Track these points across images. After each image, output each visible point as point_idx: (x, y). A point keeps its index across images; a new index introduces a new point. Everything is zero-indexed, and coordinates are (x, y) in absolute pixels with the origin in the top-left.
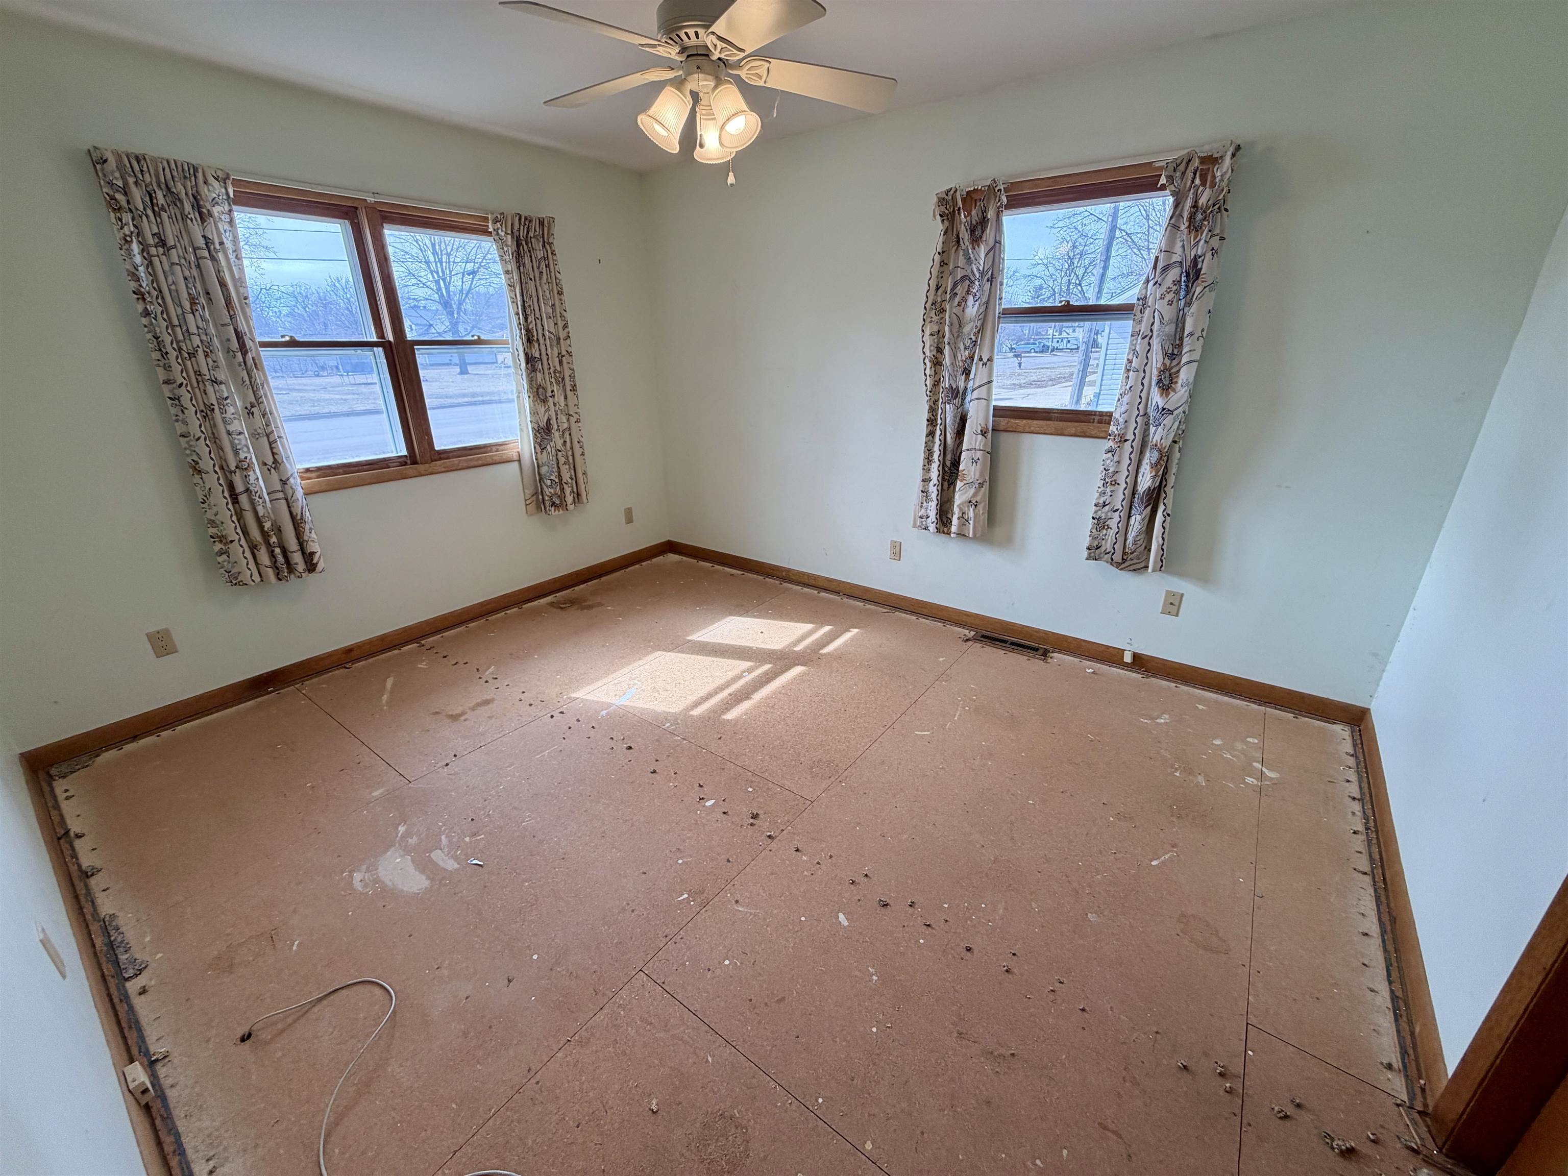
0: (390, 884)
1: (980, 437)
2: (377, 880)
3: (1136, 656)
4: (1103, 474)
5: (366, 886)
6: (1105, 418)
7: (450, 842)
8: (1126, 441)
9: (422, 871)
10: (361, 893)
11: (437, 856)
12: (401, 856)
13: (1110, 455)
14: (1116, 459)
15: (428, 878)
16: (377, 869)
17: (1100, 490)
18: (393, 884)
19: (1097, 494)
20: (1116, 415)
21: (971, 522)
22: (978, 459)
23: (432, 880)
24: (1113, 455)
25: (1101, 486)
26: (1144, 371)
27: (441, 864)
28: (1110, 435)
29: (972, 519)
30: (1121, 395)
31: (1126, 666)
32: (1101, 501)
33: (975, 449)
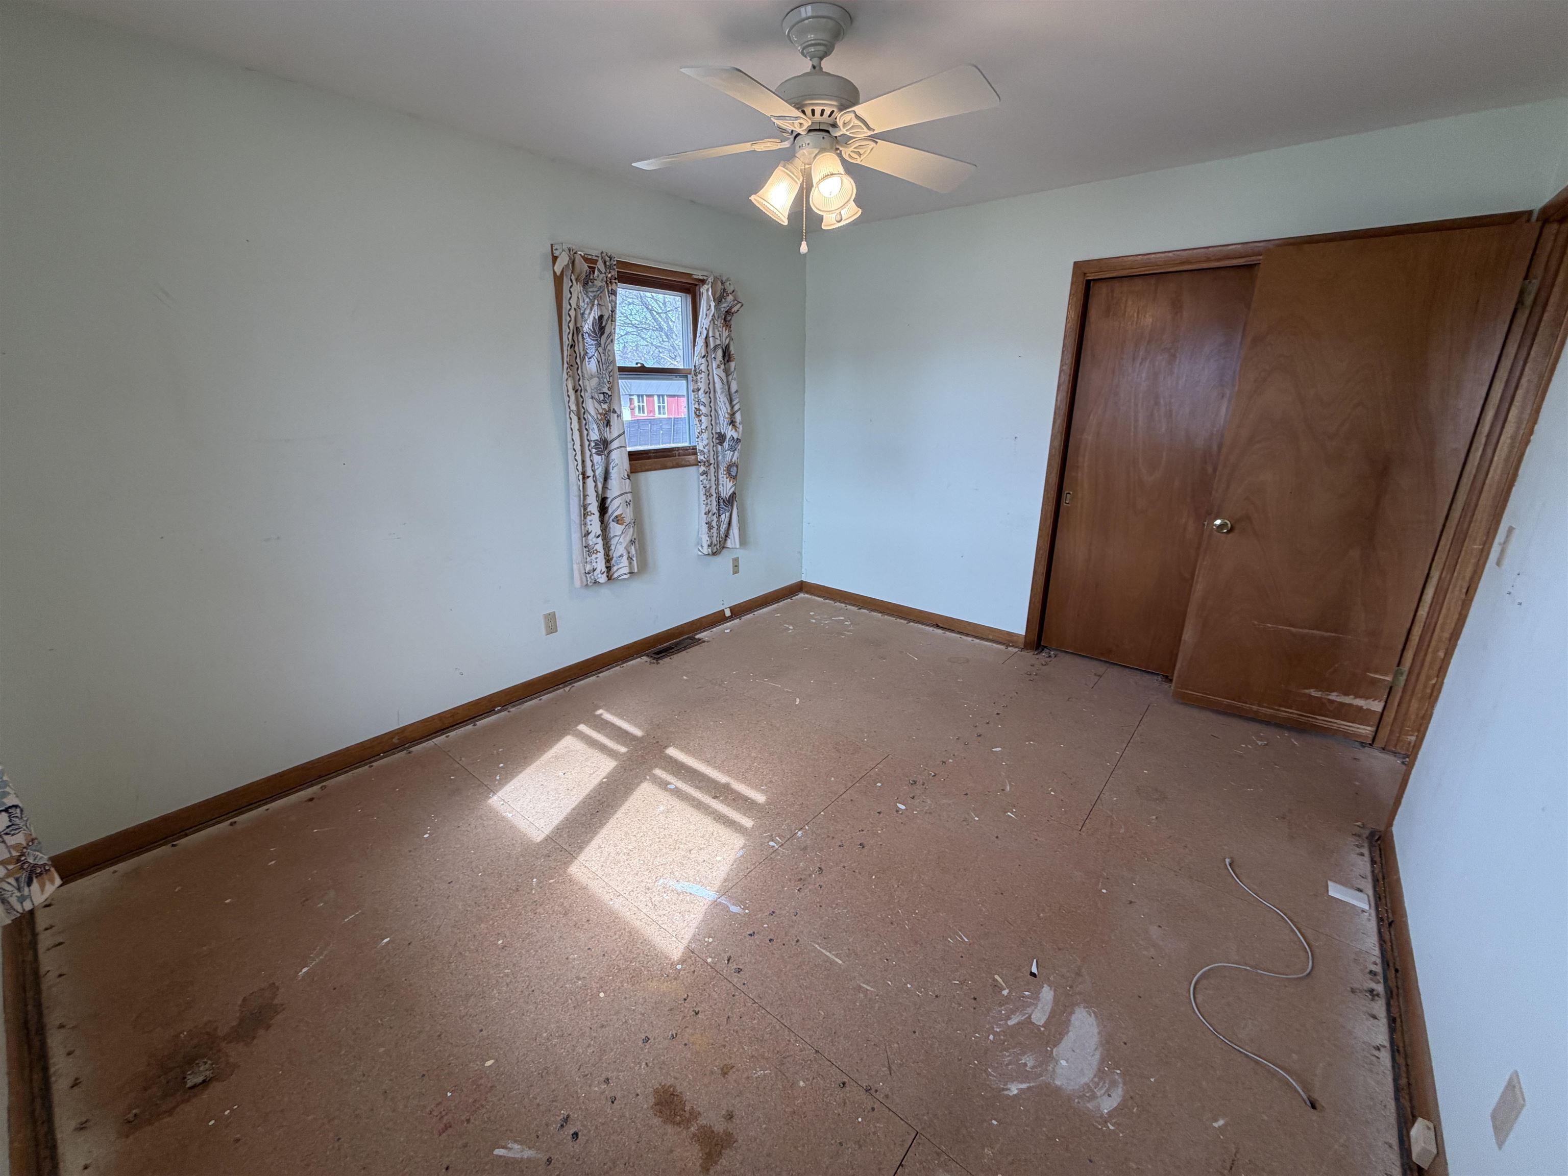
0: (1097, 1056)
1: (628, 480)
2: (1101, 1074)
3: (732, 609)
4: (704, 490)
5: (1114, 1084)
6: (693, 451)
7: (1013, 1012)
8: (711, 464)
9: (1068, 1022)
10: (1124, 1084)
11: (1039, 1017)
12: (1057, 1062)
13: (705, 476)
14: (709, 479)
15: (1072, 1013)
16: (1086, 1084)
17: (705, 502)
18: (1096, 1049)
19: (704, 506)
20: (700, 447)
21: (634, 559)
22: (630, 501)
23: (1073, 1005)
24: (707, 476)
25: (705, 499)
26: (711, 416)
27: (1048, 1008)
28: (700, 462)
29: (635, 556)
30: (699, 433)
31: (731, 618)
32: (707, 510)
33: (626, 493)
